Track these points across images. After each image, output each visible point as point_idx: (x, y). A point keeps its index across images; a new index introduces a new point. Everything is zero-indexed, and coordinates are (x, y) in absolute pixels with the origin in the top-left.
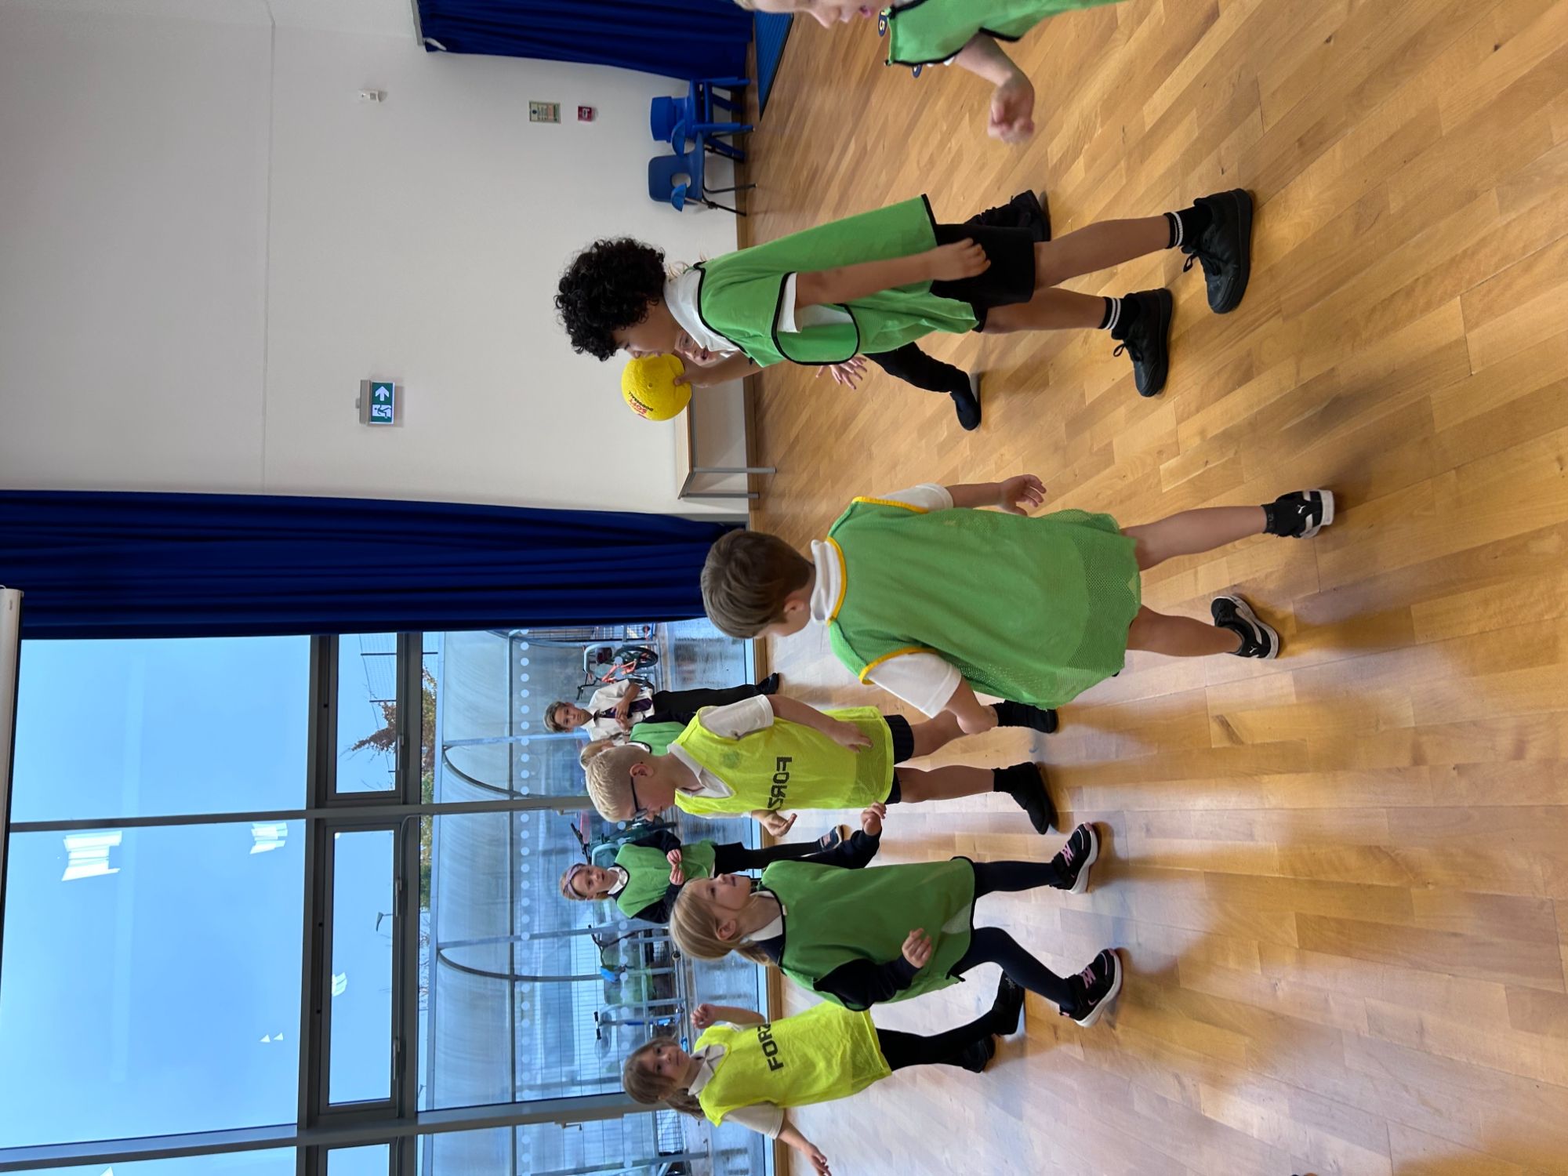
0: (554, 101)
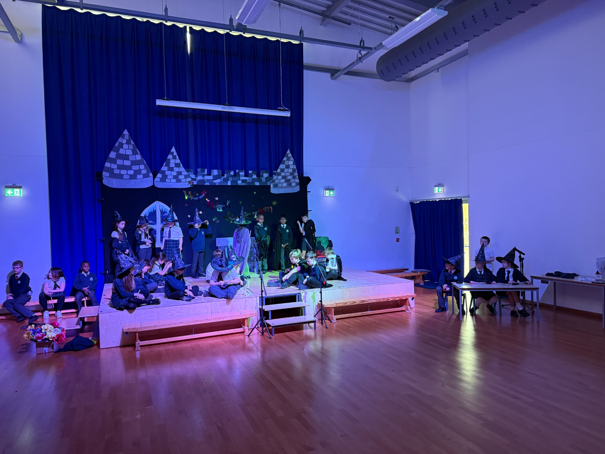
0: (400, 233)
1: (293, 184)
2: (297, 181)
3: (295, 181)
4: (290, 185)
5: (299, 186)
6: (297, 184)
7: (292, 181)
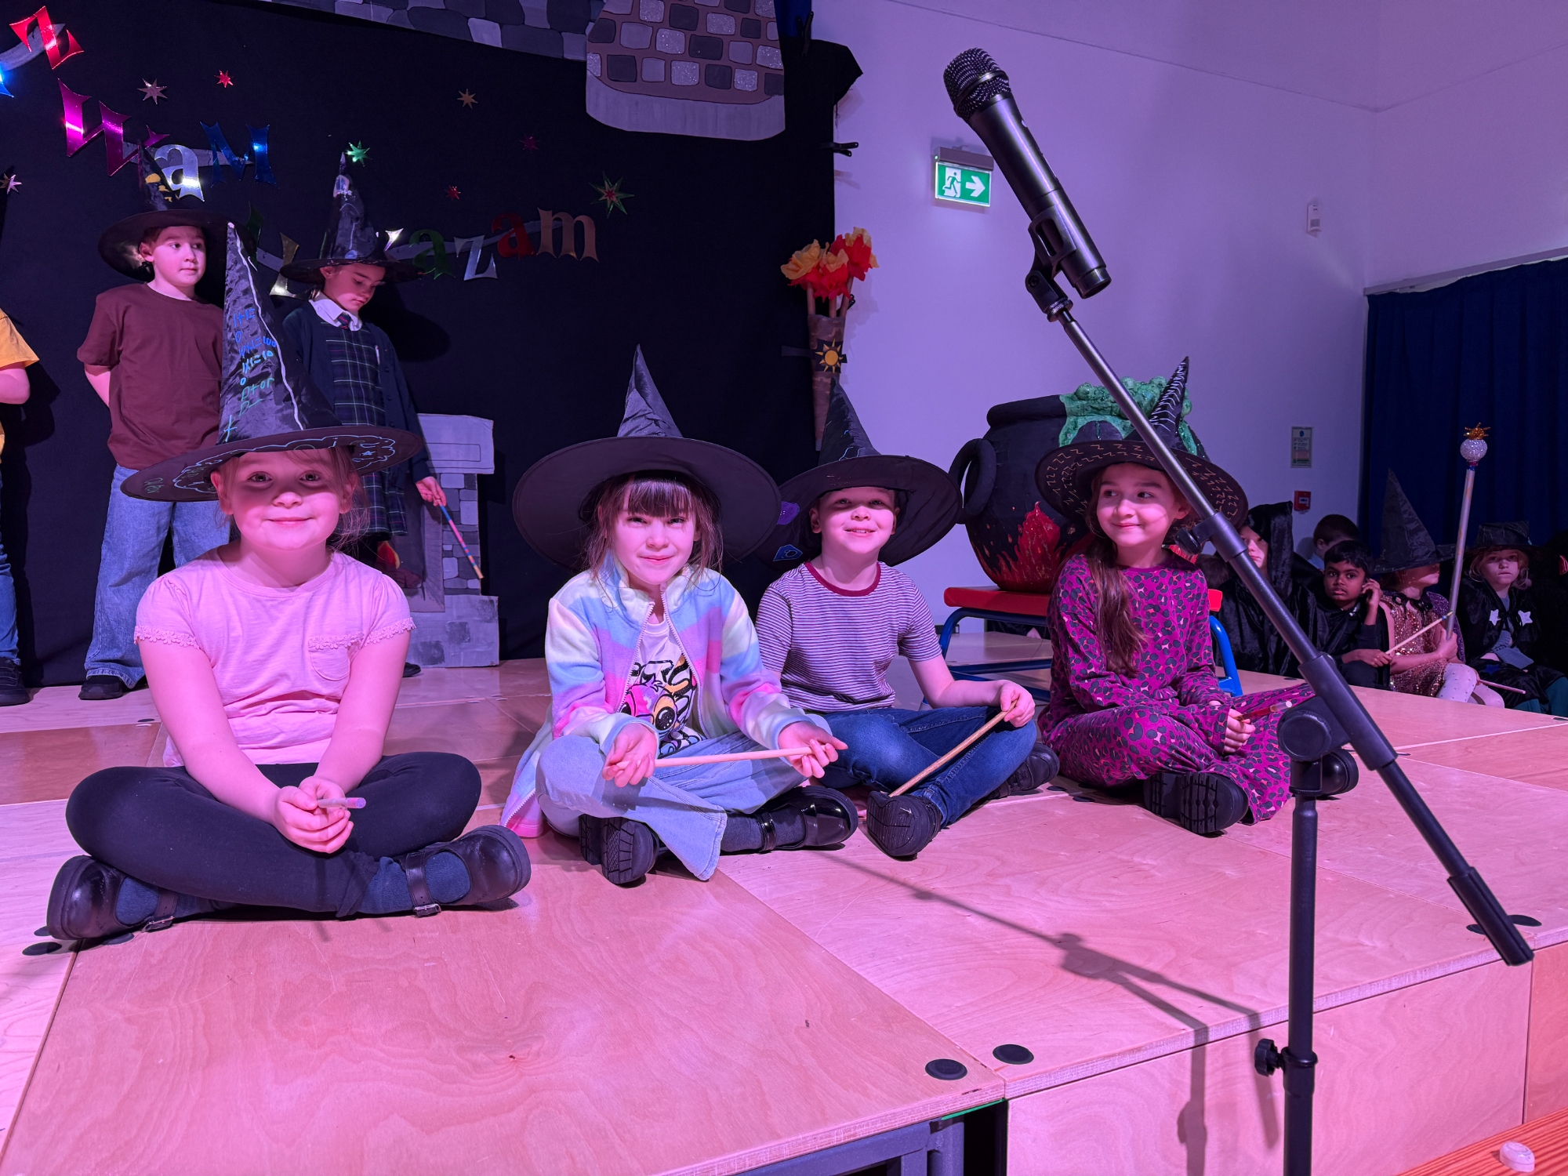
0: (1313, 461)
1: (746, 81)
2: (772, 58)
3: (755, 56)
4: (719, 80)
5: (779, 101)
6: (769, 84)
7: (738, 51)
